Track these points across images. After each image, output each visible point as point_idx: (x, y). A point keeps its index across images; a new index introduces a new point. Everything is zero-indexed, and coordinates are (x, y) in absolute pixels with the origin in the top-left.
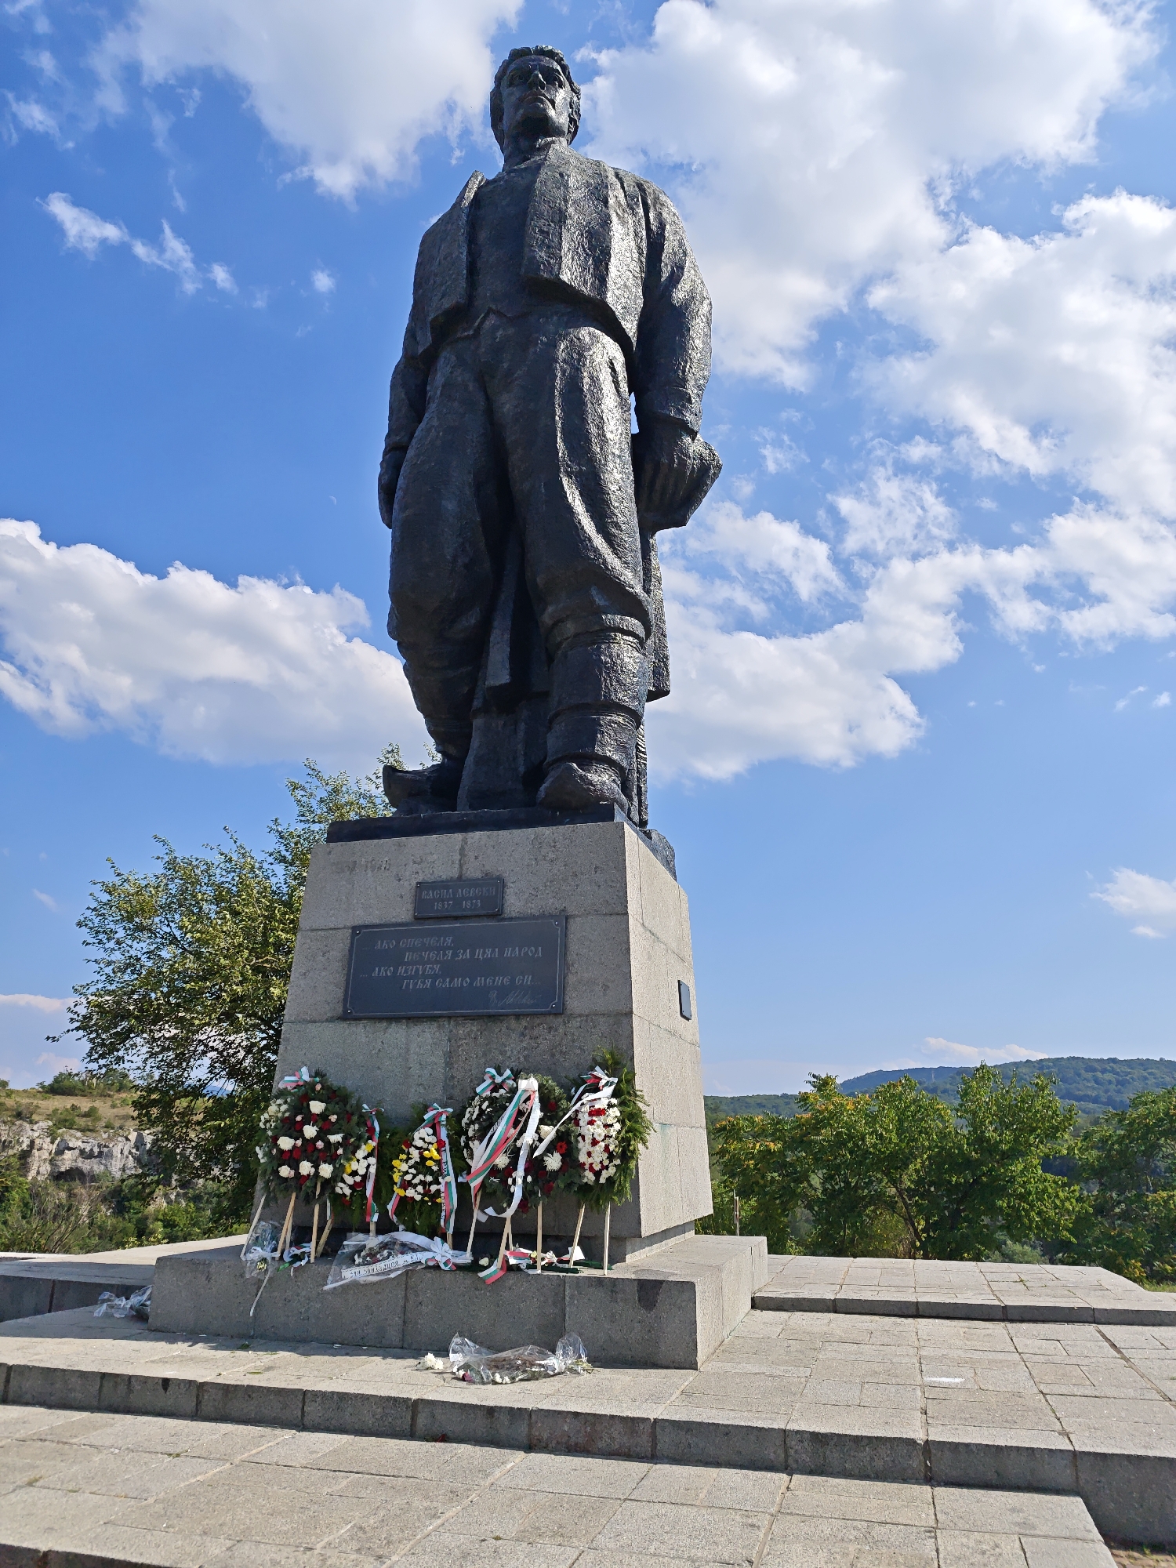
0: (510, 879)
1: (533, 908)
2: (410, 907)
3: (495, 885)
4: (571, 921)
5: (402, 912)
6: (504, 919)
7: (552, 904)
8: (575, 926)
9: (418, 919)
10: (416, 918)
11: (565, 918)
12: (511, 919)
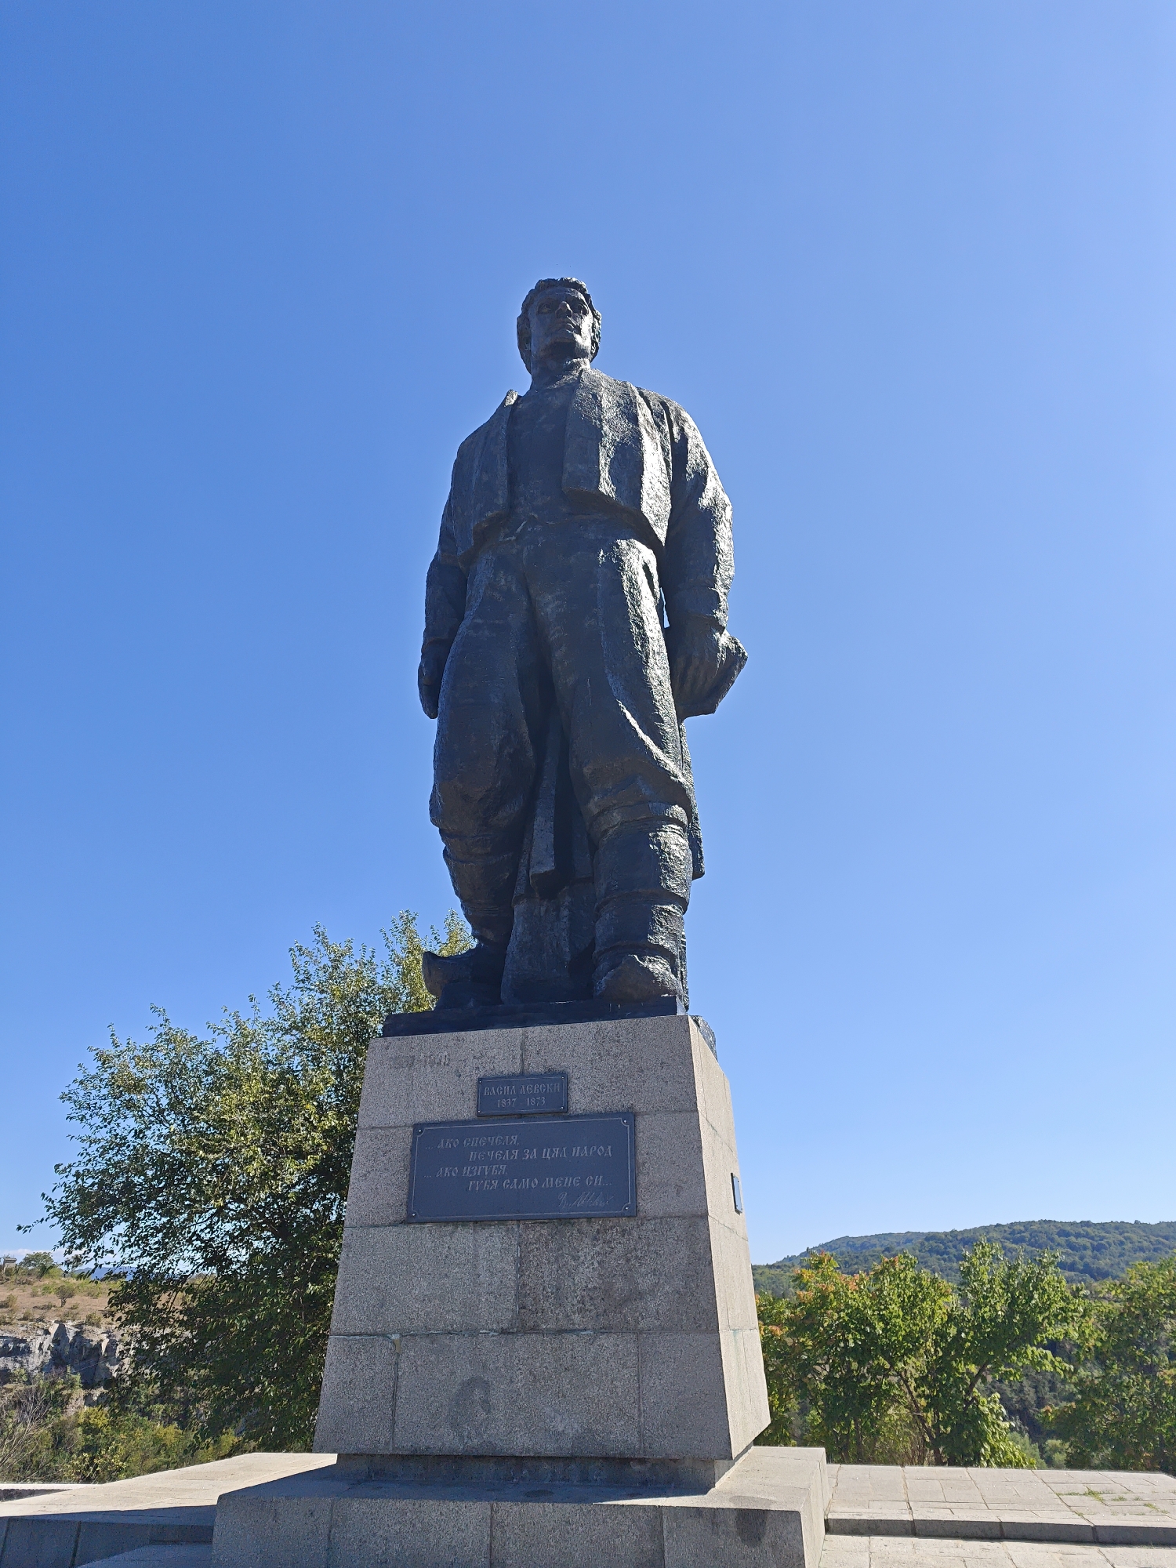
0: (574, 1075)
1: (598, 1106)
2: (472, 1104)
3: (559, 1079)
4: (639, 1119)
5: (466, 1110)
6: (570, 1117)
7: (618, 1101)
8: (642, 1124)
9: (481, 1116)
10: (479, 1115)
11: (631, 1115)
12: (578, 1116)
